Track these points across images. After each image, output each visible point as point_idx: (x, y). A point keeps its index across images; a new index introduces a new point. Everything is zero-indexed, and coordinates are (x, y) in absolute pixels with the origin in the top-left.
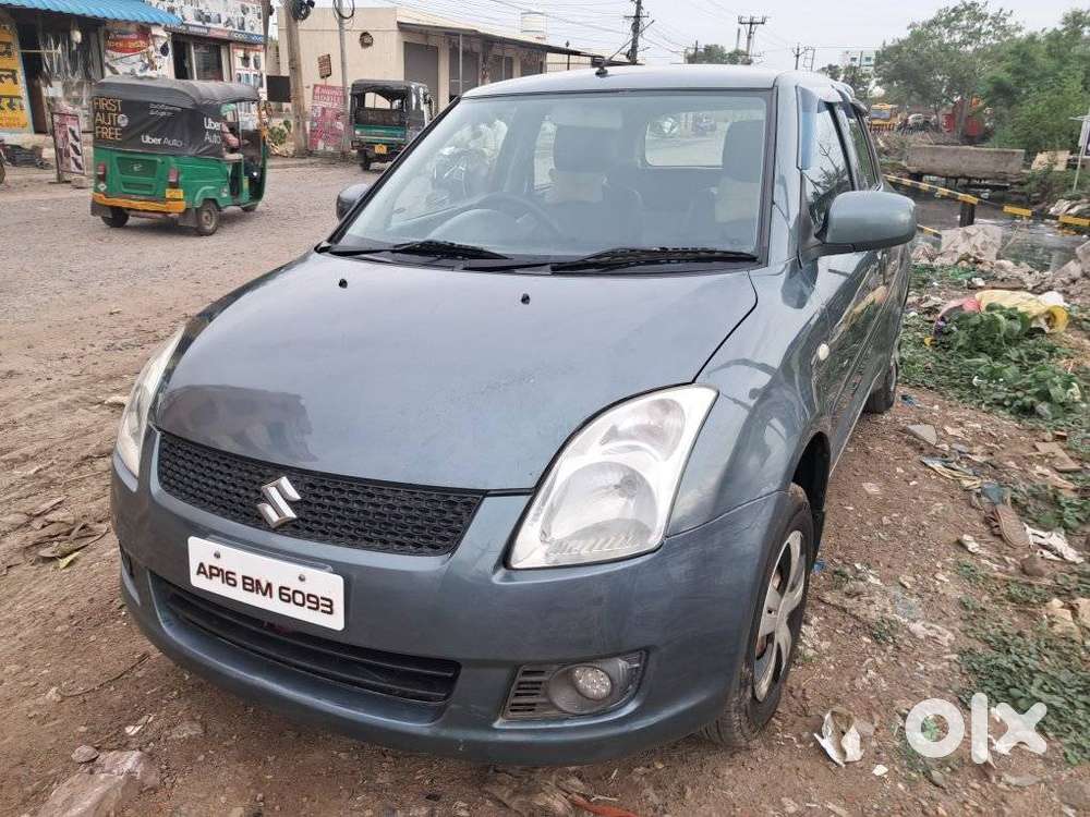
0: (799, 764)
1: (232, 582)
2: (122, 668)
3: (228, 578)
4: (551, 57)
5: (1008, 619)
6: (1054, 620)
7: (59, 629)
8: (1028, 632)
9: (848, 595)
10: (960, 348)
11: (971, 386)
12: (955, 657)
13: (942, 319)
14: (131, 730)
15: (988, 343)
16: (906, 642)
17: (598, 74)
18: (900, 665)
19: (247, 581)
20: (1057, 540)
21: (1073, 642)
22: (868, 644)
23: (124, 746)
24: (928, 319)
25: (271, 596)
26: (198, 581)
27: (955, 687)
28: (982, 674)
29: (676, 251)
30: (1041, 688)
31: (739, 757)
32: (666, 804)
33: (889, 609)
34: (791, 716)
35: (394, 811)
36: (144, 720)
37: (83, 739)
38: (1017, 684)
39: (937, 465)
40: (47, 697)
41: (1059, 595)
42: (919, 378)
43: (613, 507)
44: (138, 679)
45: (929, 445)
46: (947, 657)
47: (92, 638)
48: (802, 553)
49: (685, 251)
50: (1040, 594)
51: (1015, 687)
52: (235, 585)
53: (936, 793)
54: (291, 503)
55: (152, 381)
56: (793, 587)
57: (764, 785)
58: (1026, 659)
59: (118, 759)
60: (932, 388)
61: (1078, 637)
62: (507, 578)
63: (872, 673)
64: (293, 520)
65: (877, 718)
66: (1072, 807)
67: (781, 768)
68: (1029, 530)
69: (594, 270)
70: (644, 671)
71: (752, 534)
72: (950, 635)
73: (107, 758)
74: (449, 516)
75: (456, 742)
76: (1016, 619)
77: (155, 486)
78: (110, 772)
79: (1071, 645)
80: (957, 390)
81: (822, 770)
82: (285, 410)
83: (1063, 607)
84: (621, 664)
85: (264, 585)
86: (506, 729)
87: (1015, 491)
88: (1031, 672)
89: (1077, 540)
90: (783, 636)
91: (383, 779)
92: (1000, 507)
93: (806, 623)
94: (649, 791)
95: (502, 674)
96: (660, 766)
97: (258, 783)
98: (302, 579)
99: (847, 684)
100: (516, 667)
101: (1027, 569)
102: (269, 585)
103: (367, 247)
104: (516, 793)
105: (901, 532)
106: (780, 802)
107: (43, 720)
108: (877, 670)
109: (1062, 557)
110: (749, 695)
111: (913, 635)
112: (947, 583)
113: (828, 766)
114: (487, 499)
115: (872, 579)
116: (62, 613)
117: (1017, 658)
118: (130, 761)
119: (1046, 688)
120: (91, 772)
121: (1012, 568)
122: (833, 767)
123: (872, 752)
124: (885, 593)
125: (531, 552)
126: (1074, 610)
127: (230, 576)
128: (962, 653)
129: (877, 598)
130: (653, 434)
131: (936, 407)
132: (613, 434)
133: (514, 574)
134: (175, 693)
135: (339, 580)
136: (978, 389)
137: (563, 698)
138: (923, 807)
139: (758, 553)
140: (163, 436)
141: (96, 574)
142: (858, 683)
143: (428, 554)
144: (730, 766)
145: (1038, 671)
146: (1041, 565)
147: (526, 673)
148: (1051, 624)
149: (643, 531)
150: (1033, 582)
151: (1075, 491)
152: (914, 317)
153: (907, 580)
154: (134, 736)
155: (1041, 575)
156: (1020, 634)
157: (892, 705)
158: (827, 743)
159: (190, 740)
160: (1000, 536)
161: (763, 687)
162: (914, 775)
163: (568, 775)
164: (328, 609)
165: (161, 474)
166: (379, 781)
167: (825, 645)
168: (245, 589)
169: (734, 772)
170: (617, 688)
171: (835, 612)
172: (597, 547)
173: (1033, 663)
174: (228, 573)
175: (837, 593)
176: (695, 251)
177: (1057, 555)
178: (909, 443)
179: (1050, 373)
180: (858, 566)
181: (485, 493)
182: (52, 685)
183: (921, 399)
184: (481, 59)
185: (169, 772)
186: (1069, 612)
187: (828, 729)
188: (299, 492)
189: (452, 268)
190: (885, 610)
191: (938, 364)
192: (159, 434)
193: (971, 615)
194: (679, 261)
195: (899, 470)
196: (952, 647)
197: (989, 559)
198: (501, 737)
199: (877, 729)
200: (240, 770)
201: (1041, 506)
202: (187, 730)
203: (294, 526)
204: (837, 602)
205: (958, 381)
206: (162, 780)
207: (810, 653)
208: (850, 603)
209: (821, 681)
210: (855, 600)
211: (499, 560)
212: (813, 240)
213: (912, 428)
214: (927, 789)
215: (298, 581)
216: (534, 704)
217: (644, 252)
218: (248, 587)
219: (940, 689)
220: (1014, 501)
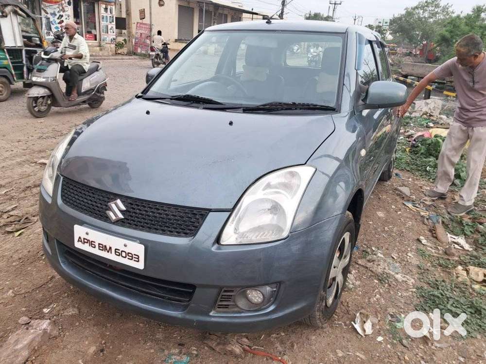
0: (344, 335)
1: (94, 246)
2: (42, 283)
3: (92, 244)
4: (244, 15)
5: (438, 274)
6: (459, 275)
7: (14, 264)
8: (447, 280)
9: (369, 261)
10: (422, 153)
11: (426, 171)
12: (414, 290)
13: (415, 140)
14: (46, 310)
15: (434, 152)
16: (393, 283)
17: (267, 22)
18: (390, 293)
19: (100, 246)
20: (461, 240)
21: (467, 285)
22: (377, 283)
23: (42, 317)
24: (409, 140)
25: (111, 253)
26: (78, 245)
27: (414, 303)
28: (426, 298)
29: (299, 104)
30: (452, 305)
31: (318, 331)
32: (285, 351)
33: (387, 268)
34: (342, 314)
35: (164, 350)
36: (52, 305)
37: (24, 314)
38: (441, 303)
39: (410, 205)
40: (8, 294)
41: (461, 264)
42: (403, 166)
43: (267, 219)
44: (50, 288)
45: (407, 196)
46: (411, 290)
47: (29, 269)
48: (349, 242)
49: (304, 105)
50: (453, 264)
51: (441, 304)
52: (95, 247)
53: (405, 350)
54: (121, 211)
55: (59, 153)
56: (345, 257)
57: (329, 344)
58: (446, 292)
59: (39, 324)
60: (409, 171)
61: (468, 283)
62: (219, 249)
63: (378, 296)
64: (122, 219)
65: (379, 315)
66: (463, 357)
67: (336, 337)
68: (449, 235)
69: (262, 112)
70: (278, 292)
71: (329, 233)
72: (413, 280)
73: (34, 323)
74: (193, 220)
75: (192, 321)
76: (442, 274)
77: (60, 201)
78: (35, 329)
79: (465, 287)
80: (420, 172)
81: (355, 338)
82: (120, 169)
83: (462, 270)
84: (268, 289)
85: (108, 248)
86: (216, 316)
87: (443, 218)
88: (448, 298)
89: (470, 240)
90: (340, 278)
91: (159, 336)
92: (437, 225)
93: (350, 273)
94: (278, 345)
95: (215, 291)
96: (283, 334)
97: (103, 336)
98: (125, 246)
99: (367, 300)
100: (221, 288)
101: (447, 252)
102: (110, 248)
103: (159, 97)
104: (218, 344)
105: (393, 234)
106: (335, 351)
107: (6, 305)
108: (380, 294)
109: (463, 248)
110: (324, 304)
111: (396, 280)
112: (412, 258)
113: (357, 336)
114: (211, 213)
115: (379, 255)
116: (16, 256)
117: (442, 292)
118: (45, 324)
119: (454, 305)
120: (27, 329)
121: (441, 252)
122: (360, 337)
123: (377, 330)
124: (385, 261)
125: (230, 237)
126: (467, 271)
127: (93, 243)
128: (418, 289)
129: (381, 263)
130: (286, 186)
131: (410, 179)
132: (269, 186)
133: (221, 247)
134: (66, 294)
135: (142, 247)
136: (429, 172)
137: (241, 303)
138: (398, 356)
139: (331, 241)
140: (63, 179)
141: (32, 240)
142: (372, 300)
143: (182, 237)
144: (314, 335)
145: (451, 298)
146: (453, 251)
147: (225, 291)
148: (457, 277)
149: (280, 230)
150: (450, 258)
151: (470, 219)
152: (402, 139)
153: (395, 255)
154: (47, 313)
155: (454, 255)
156: (443, 281)
157: (386, 310)
158: (357, 326)
159: (72, 316)
160: (436, 238)
161: (330, 301)
162: (395, 341)
163: (242, 337)
164: (137, 260)
165: (62, 196)
166: (157, 337)
167: (358, 283)
168: (99, 249)
169: (316, 338)
170: (266, 300)
171: (363, 268)
172: (259, 236)
173: (448, 294)
174: (92, 241)
175: (364, 260)
176: (308, 105)
177: (461, 247)
178: (398, 195)
179: (461, 166)
180: (374, 248)
181: (210, 210)
182: (10, 289)
183: (404, 176)
184: (213, 14)
185: (63, 330)
186: (465, 272)
187: (358, 320)
188: (125, 206)
189: (198, 108)
190: (385, 269)
191: (412, 160)
192: (62, 178)
193: (422, 271)
194: (301, 109)
195: (393, 207)
196: (414, 285)
197: (431, 247)
198: (213, 319)
199: (379, 321)
200: (95, 330)
201: (455, 225)
202: (72, 311)
203: (123, 222)
204: (364, 264)
205: (420, 168)
206: (59, 333)
207: (351, 286)
208: (369, 265)
209: (355, 299)
210: (372, 263)
211: (215, 241)
212: (361, 102)
213: (399, 188)
214: (400, 348)
215: (124, 246)
216: (228, 305)
217: (285, 104)
218: (100, 248)
219: (407, 304)
220: (443, 222)
